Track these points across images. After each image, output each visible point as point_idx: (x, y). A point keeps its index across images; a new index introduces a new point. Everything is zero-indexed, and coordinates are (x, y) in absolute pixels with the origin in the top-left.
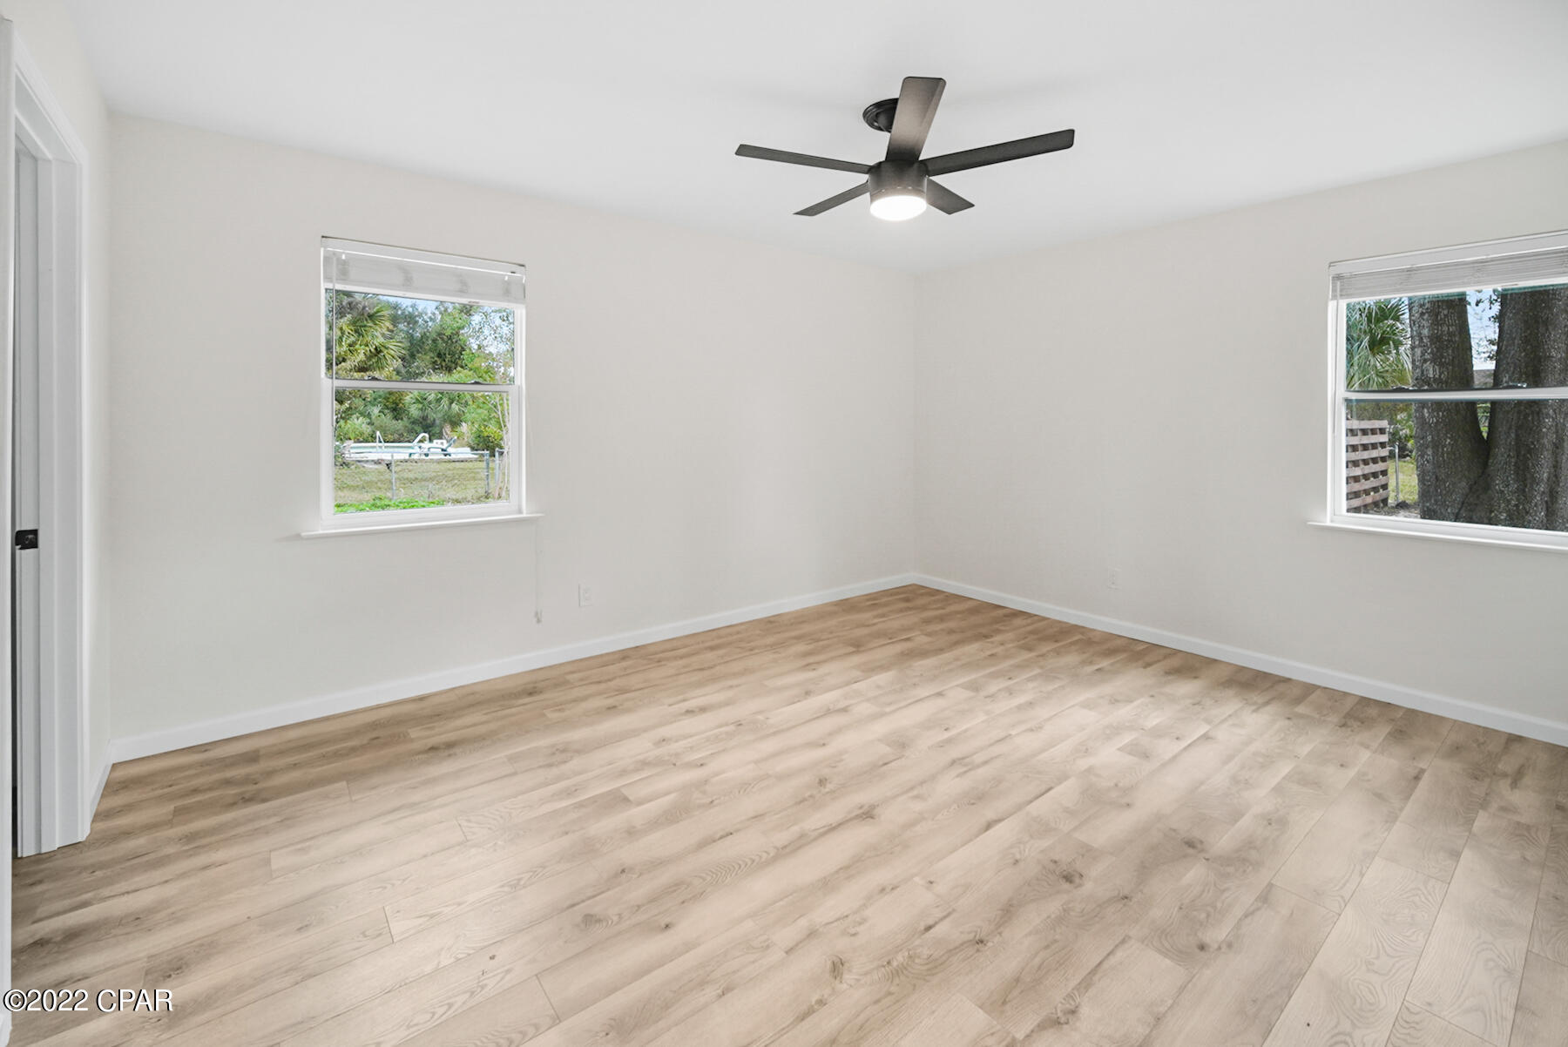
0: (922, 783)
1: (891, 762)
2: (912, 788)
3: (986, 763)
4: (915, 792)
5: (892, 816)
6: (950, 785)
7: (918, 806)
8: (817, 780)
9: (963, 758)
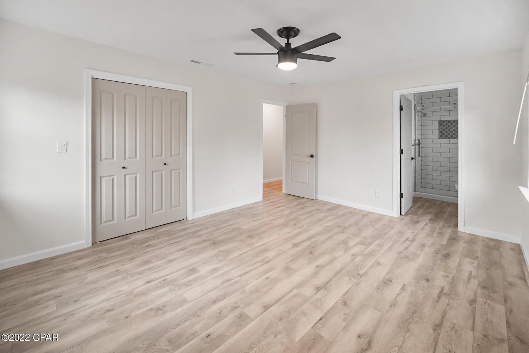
0: (280, 254)
1: (290, 261)
2: (283, 253)
3: (256, 263)
4: (282, 251)
5: (288, 245)
6: (270, 255)
7: (281, 248)
8: (313, 253)
9: (264, 264)
